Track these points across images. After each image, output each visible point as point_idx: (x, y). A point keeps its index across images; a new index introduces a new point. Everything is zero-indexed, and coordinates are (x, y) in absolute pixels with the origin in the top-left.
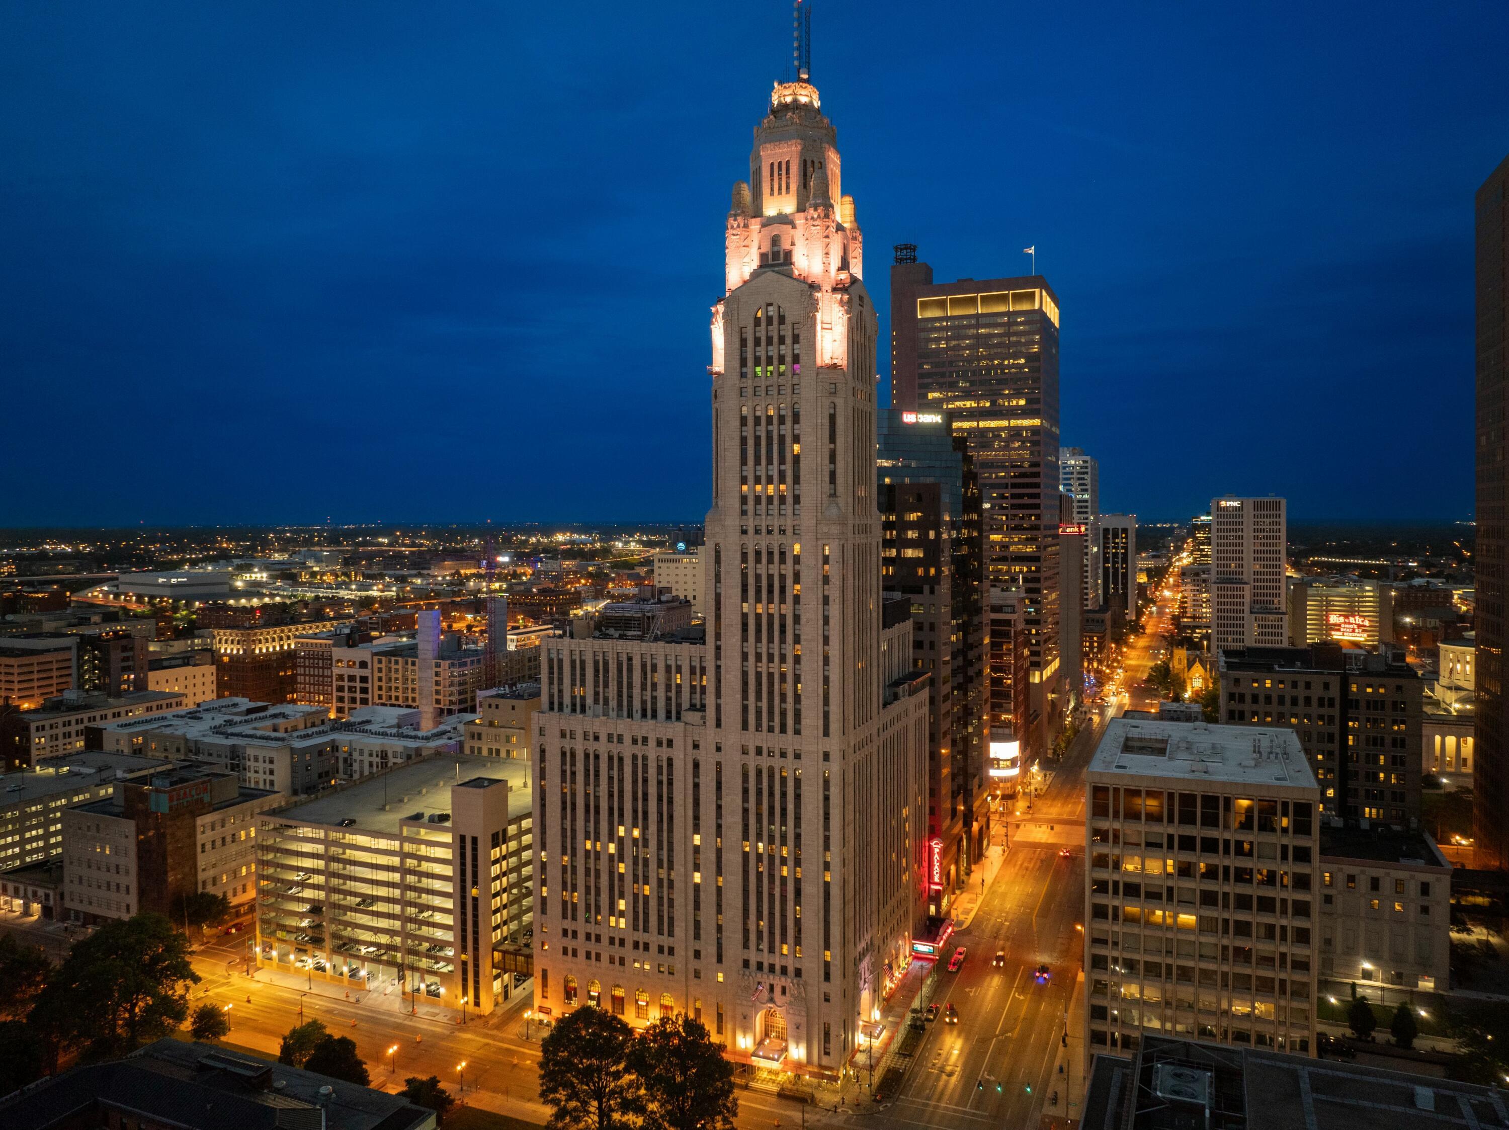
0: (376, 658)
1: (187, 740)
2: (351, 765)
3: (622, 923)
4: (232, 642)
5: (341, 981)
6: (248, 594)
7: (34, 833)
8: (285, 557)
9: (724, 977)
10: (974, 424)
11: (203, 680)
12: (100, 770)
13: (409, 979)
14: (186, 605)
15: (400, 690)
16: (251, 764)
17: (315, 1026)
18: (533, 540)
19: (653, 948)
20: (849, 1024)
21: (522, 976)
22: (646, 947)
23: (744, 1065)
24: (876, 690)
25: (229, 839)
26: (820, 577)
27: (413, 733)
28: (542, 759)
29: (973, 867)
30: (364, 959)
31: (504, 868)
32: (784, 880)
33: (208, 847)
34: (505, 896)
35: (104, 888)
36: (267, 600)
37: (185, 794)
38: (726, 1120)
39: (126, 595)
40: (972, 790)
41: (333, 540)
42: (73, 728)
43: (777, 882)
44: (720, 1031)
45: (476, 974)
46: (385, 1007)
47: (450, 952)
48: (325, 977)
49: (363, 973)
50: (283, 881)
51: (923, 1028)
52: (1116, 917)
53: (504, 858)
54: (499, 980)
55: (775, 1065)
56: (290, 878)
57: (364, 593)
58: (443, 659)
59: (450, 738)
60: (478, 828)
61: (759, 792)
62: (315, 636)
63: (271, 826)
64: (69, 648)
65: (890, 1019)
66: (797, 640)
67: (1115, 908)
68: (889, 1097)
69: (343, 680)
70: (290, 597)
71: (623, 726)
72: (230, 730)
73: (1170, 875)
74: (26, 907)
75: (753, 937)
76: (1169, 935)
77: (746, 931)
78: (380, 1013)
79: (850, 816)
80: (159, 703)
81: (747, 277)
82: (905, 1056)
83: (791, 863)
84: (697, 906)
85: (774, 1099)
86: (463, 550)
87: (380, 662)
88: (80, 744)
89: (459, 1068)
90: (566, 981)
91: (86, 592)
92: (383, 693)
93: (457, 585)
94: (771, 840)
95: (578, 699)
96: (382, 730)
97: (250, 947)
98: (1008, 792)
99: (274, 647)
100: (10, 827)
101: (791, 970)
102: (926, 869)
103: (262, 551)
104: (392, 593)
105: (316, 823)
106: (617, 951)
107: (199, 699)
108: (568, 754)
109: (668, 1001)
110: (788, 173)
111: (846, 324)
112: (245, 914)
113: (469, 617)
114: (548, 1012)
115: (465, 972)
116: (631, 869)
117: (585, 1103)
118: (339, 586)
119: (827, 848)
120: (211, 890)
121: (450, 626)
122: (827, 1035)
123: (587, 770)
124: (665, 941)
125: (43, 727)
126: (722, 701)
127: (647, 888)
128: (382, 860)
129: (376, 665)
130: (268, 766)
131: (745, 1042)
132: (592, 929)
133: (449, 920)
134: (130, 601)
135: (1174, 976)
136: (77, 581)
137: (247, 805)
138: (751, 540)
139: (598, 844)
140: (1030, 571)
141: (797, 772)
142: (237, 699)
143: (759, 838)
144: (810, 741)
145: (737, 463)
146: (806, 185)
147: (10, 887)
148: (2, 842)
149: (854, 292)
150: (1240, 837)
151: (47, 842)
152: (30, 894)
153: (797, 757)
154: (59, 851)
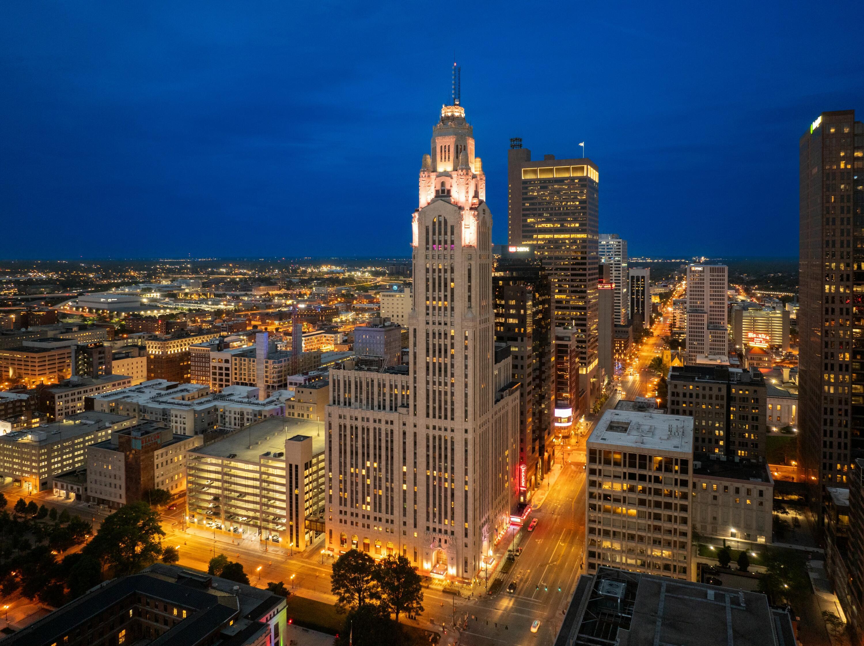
0: (233, 358)
1: (139, 405)
2: (225, 419)
3: (369, 508)
4: (156, 348)
5: (229, 534)
6: (151, 307)
7: (67, 456)
8: (168, 282)
9: (418, 535)
11: (137, 365)
12: (98, 422)
13: (263, 533)
14: (117, 314)
15: (247, 375)
16: (174, 418)
17: (222, 557)
18: (309, 270)
19: (384, 520)
20: (476, 558)
21: (318, 533)
22: (380, 520)
23: (426, 577)
24: (491, 396)
25: (169, 462)
26: (464, 346)
27: (255, 402)
28: (330, 428)
29: (545, 476)
30: (241, 523)
31: (311, 480)
32: (446, 489)
33: (160, 465)
34: (311, 493)
35: (108, 485)
36: (162, 311)
37: (149, 439)
38: (418, 603)
39: (83, 308)
40: (544, 437)
41: (194, 271)
42: (76, 397)
43: (443, 490)
44: (415, 560)
45: (297, 532)
46: (252, 547)
47: (284, 521)
48: (221, 532)
49: (240, 530)
50: (200, 485)
51: (513, 559)
52: (600, 510)
53: (311, 475)
54: (308, 534)
55: (442, 577)
56: (203, 483)
57: (216, 307)
58: (269, 359)
59: (276, 405)
60: (299, 461)
61: (434, 447)
62: (200, 344)
63: (192, 457)
65: (498, 555)
66: (452, 375)
67: (600, 506)
68: (495, 593)
69: (216, 369)
70: (175, 310)
71: (370, 414)
72: (161, 399)
73: (624, 491)
74: (67, 495)
75: (431, 516)
76: (624, 519)
77: (428, 513)
78: (250, 550)
79: (477, 459)
80: (119, 382)
81: (429, 201)
82: (504, 573)
83: (449, 481)
84: (405, 501)
85: (441, 593)
86: (269, 278)
87: (236, 360)
88: (80, 405)
89: (292, 578)
90: (341, 536)
91: (59, 305)
92: (237, 376)
93: (268, 301)
94: (440, 470)
95: (347, 400)
96: (240, 400)
97: (183, 516)
98: (565, 435)
99: (178, 350)
100: (56, 453)
101: (449, 532)
102: (518, 480)
103: (155, 278)
104: (231, 307)
105: (217, 456)
106: (366, 521)
107: (139, 379)
108: (343, 426)
109: (390, 545)
110: (449, 151)
111: (476, 225)
112: (179, 499)
113: (277, 323)
114: (332, 550)
115: (291, 530)
116: (373, 482)
117: (353, 594)
118: (202, 301)
119: (466, 474)
120: (161, 487)
122: (466, 563)
123: (352, 434)
124: (389, 517)
125: (61, 396)
126: (417, 403)
127: (380, 491)
128: (250, 475)
129: (234, 362)
130: (182, 420)
131: (427, 566)
132: (354, 510)
133: (284, 505)
134: (85, 312)
135: (626, 538)
136: (53, 298)
137: (178, 444)
138: (431, 328)
139: (357, 470)
140: (581, 314)
141: (452, 438)
142: (160, 381)
143: (434, 469)
144: (459, 423)
145: (424, 291)
146: (457, 157)
147: (59, 484)
148: (53, 461)
149: (481, 209)
150: (656, 474)
151: (73, 460)
152: (69, 488)
153: (452, 431)
154: (80, 464)
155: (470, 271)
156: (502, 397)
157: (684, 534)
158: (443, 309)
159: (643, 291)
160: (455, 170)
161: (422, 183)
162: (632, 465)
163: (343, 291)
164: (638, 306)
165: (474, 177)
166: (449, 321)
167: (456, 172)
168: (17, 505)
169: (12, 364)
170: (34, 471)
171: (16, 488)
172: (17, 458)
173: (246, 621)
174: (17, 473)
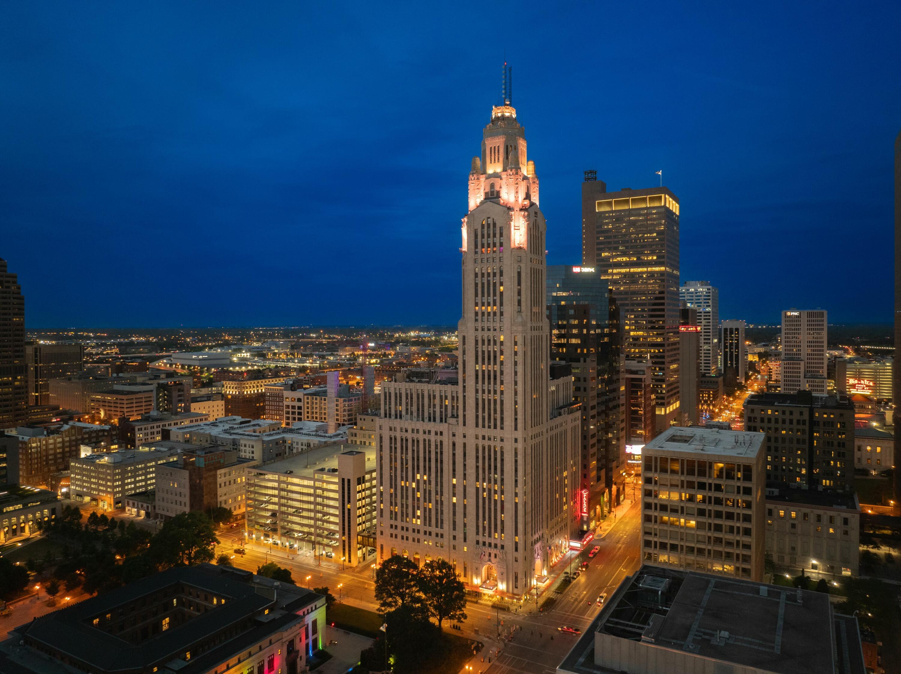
0: (306, 397)
1: (211, 436)
2: (292, 450)
3: (419, 522)
4: (233, 388)
5: (285, 550)
6: (240, 365)
7: (140, 478)
8: (259, 344)
9: (468, 549)
10: (628, 270)
11: (218, 408)
12: (170, 449)
13: (317, 551)
14: (207, 370)
15: (318, 413)
16: (243, 448)
17: (273, 565)
18: (397, 335)
19: (433, 534)
20: (528, 575)
22: (430, 534)
23: (476, 592)
24: (546, 409)
25: (232, 482)
26: (513, 352)
27: (323, 435)
28: (381, 441)
29: (613, 510)
30: (296, 539)
31: (363, 496)
32: (495, 501)
33: (223, 485)
34: (364, 509)
35: (174, 503)
36: (250, 368)
37: (212, 458)
38: (460, 609)
39: (176, 365)
40: (612, 468)
41: (286, 335)
42: (155, 430)
43: (493, 502)
44: (465, 576)
45: (350, 547)
46: (306, 562)
47: (337, 536)
48: (278, 548)
49: (296, 546)
50: (258, 501)
51: (570, 581)
52: (656, 522)
53: (364, 490)
54: (361, 550)
55: (491, 592)
56: (262, 499)
57: (302, 365)
58: (340, 397)
59: (342, 437)
60: (351, 475)
61: (484, 458)
62: (275, 385)
63: (253, 474)
64: (152, 391)
65: (552, 575)
66: (502, 383)
67: (656, 517)
68: (547, 610)
69: (289, 408)
70: (262, 366)
71: (420, 425)
72: (232, 432)
73: (682, 501)
74: (138, 512)
75: (481, 529)
76: (682, 530)
77: (478, 527)
78: (304, 564)
79: (529, 471)
80: (196, 418)
81: (479, 204)
82: (558, 593)
83: (499, 493)
84: (454, 514)
85: (490, 608)
86: (357, 341)
87: (308, 398)
88: (159, 438)
89: (339, 586)
90: (392, 550)
91: (155, 363)
92: (309, 415)
93: (352, 360)
94: (490, 482)
95: (398, 412)
96: (308, 433)
97: (243, 534)
98: (639, 472)
99: (254, 391)
100: (130, 474)
101: (499, 546)
102: (579, 505)
103: (247, 341)
104: (317, 364)
105: (274, 472)
106: (416, 535)
107: (216, 417)
108: (393, 439)
110: (498, 152)
111: (526, 227)
112: (240, 519)
113: (358, 378)
115: (344, 546)
116: (423, 495)
117: (395, 600)
118: (288, 361)
119: (516, 486)
120: (224, 506)
121: (347, 383)
122: (516, 578)
123: (402, 447)
124: (439, 531)
125: (141, 429)
126: (466, 413)
127: (430, 504)
128: (305, 490)
129: (306, 401)
130: (251, 449)
131: (477, 581)
132: (404, 525)
133: (336, 520)
134: (178, 368)
135: (684, 551)
136: (150, 357)
137: (242, 465)
138: (480, 334)
139: (407, 483)
140: (659, 352)
141: (502, 448)
142: (235, 417)
143: (484, 481)
144: (508, 433)
145: (473, 296)
146: (507, 158)
147: (131, 502)
148: (126, 481)
149: (532, 210)
150: (717, 482)
151: (146, 483)
152: (140, 506)
153: (502, 440)
154: (152, 487)
155: (519, 274)
156: (560, 414)
157: (747, 546)
158: (492, 314)
159: (737, 344)
160: (505, 170)
161: (471, 186)
162: (691, 472)
163: (427, 351)
164: (731, 360)
165: (525, 178)
166: (497, 326)
167: (505, 173)
168: (90, 518)
169: (103, 406)
170: (109, 490)
171: (92, 507)
172: (94, 477)
173: (282, 612)
174: (94, 492)
